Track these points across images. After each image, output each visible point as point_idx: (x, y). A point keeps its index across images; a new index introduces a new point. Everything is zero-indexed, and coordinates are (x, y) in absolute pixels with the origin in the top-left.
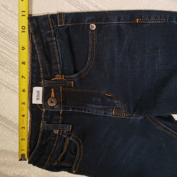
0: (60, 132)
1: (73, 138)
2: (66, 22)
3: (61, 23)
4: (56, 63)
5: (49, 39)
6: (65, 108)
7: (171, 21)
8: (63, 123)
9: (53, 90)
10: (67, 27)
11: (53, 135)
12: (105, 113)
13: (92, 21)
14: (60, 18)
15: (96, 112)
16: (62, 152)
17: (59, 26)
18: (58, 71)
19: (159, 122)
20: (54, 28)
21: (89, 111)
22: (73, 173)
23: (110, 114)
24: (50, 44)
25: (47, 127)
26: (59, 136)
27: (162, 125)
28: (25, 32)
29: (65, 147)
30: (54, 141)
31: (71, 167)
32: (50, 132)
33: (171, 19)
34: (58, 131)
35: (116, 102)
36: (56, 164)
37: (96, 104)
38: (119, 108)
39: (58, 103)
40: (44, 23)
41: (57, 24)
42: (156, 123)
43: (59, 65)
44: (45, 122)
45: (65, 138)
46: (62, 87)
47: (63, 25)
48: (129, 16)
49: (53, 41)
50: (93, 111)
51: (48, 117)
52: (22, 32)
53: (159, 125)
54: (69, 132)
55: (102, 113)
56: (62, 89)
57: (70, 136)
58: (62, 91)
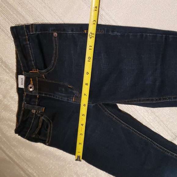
0: (36, 112)
1: (44, 117)
2: (36, 30)
3: (32, 32)
4: (31, 61)
5: (25, 43)
6: (40, 93)
7: (108, 32)
8: (39, 105)
9: (31, 79)
10: (37, 34)
11: (31, 114)
12: (68, 100)
13: (55, 31)
14: (32, 27)
15: (61, 98)
16: (38, 127)
17: (31, 33)
18: (33, 66)
19: (106, 109)
20: (28, 35)
21: (56, 97)
22: (47, 145)
23: (71, 101)
24: (26, 46)
25: (27, 106)
26: (36, 115)
27: (108, 112)
28: (90, 61)
29: (40, 124)
30: (32, 118)
31: (45, 140)
32: (29, 111)
33: (108, 31)
34: (35, 111)
35: (74, 92)
36: (34, 136)
37: (61, 93)
38: (77, 97)
39: (35, 89)
40: (21, 32)
41: (30, 32)
42: (104, 110)
43: (33, 62)
44: (26, 103)
45: (39, 117)
46: (38, 78)
47: (34, 33)
48: (79, 28)
49: (27, 44)
50: (59, 98)
51: (28, 99)
52: (88, 61)
53: (106, 111)
54: (42, 112)
55: (65, 99)
56: (38, 79)
57: (42, 115)
58: (38, 81)
